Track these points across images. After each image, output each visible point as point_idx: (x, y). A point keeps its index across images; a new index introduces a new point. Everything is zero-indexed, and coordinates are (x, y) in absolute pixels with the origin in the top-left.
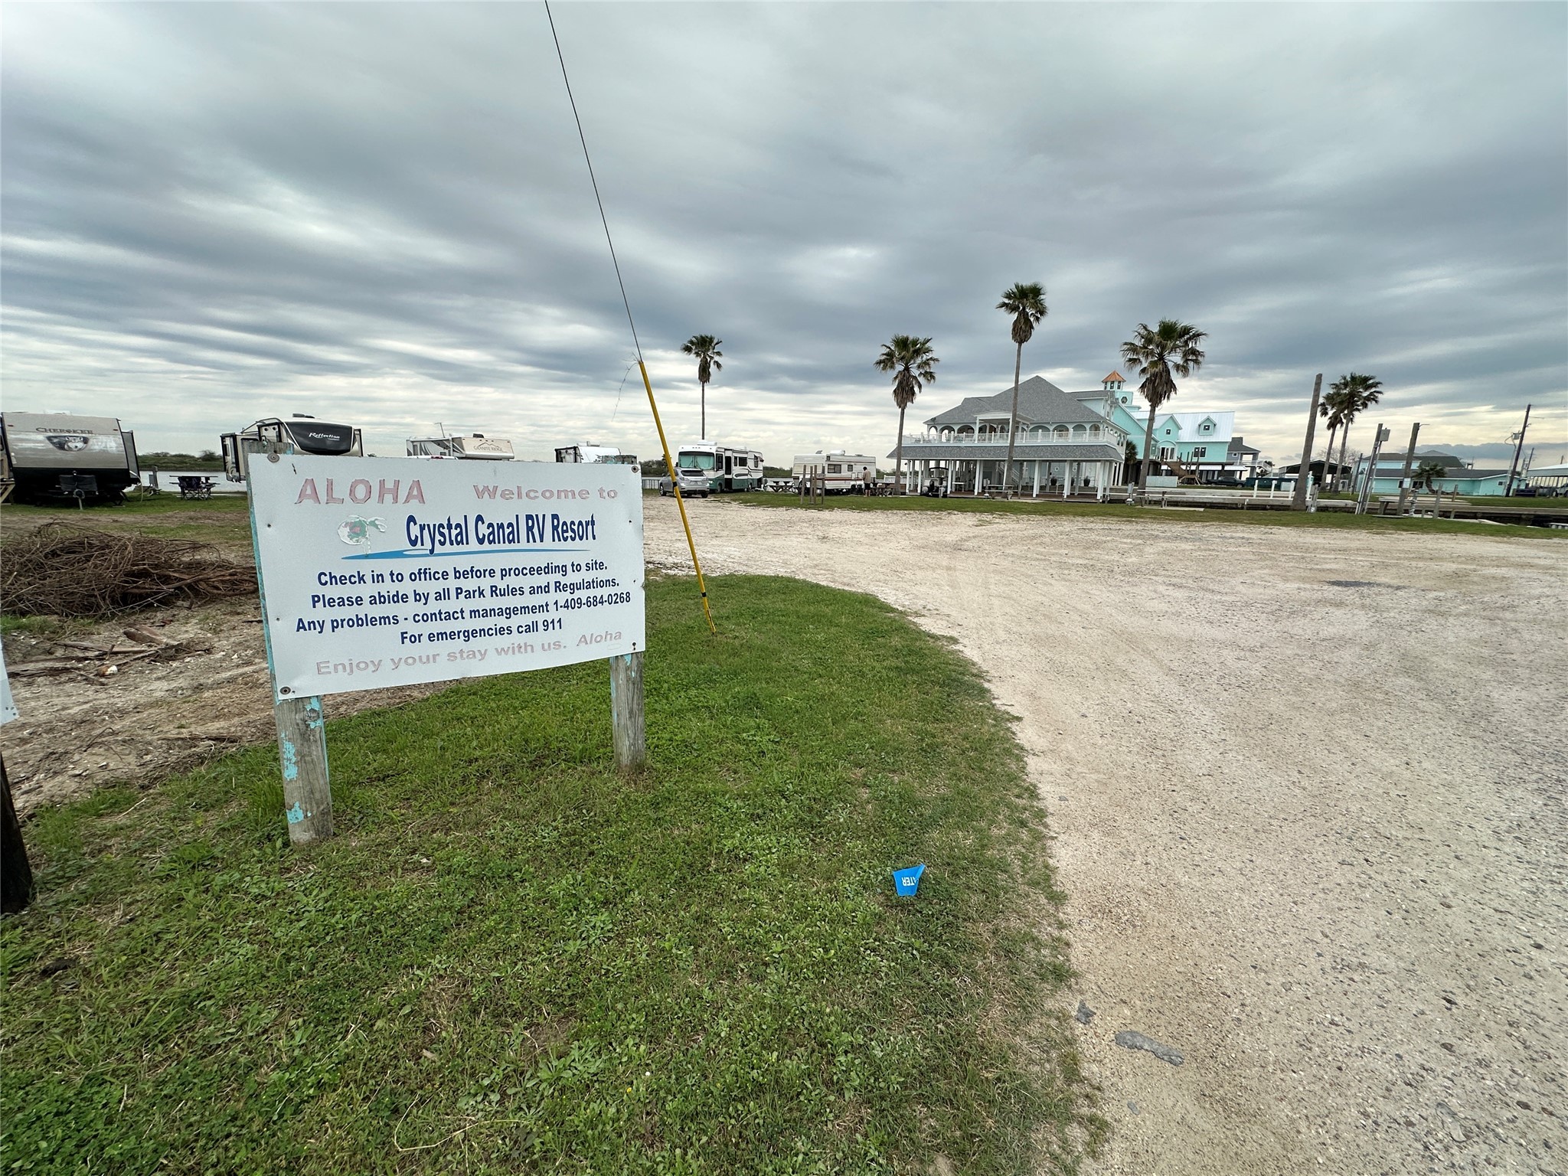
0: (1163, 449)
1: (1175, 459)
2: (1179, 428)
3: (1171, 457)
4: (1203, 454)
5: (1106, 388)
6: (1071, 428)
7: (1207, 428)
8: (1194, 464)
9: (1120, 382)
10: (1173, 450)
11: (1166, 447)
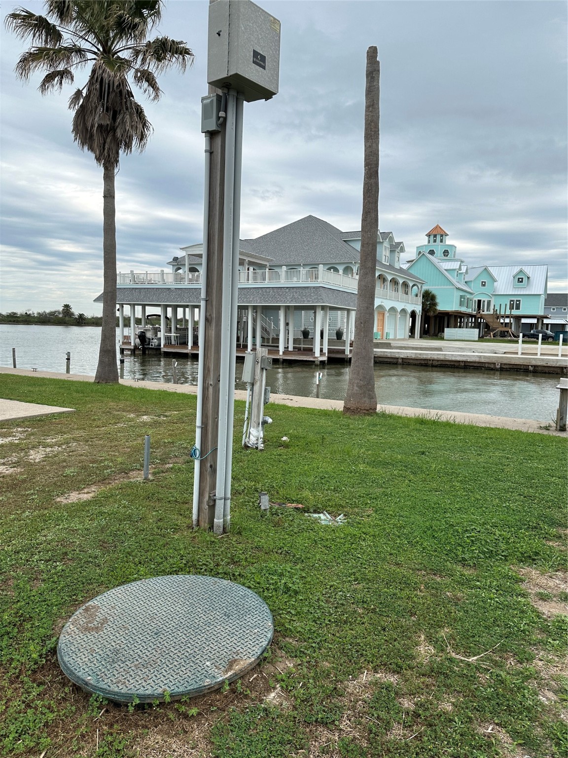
0: (479, 301)
1: (492, 312)
2: (494, 280)
3: (488, 309)
4: (518, 308)
5: (429, 242)
6: (341, 269)
7: (520, 280)
8: (507, 317)
9: (442, 236)
10: (489, 302)
11: (482, 299)
